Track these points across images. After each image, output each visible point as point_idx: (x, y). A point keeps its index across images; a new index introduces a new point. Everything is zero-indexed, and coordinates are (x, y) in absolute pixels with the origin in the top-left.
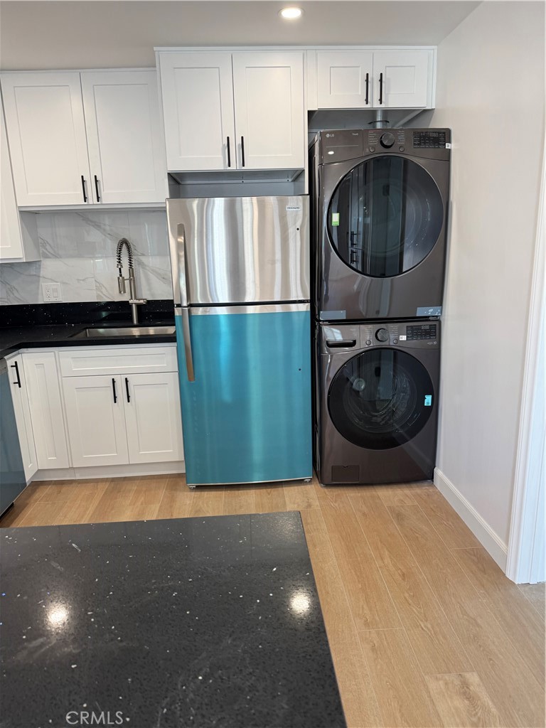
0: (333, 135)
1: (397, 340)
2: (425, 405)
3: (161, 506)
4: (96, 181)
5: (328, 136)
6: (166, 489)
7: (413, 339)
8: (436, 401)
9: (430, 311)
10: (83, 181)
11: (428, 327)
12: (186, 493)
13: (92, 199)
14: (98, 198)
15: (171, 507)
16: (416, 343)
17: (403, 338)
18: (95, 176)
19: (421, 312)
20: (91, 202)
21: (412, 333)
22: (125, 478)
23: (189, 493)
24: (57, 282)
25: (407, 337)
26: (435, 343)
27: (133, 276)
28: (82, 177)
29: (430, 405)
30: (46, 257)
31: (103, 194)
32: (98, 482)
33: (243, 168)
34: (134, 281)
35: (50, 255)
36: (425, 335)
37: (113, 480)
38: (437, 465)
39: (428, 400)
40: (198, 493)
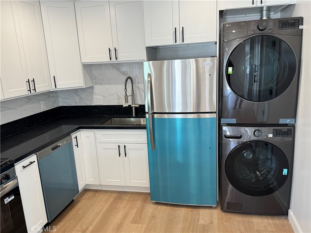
0: (230, 25)
1: (267, 136)
2: (283, 174)
3: (137, 211)
4: (115, 50)
5: (227, 25)
6: (142, 201)
7: (277, 137)
8: (290, 172)
9: (288, 121)
10: (110, 50)
11: (286, 130)
12: (150, 205)
13: (114, 59)
14: (116, 58)
15: (142, 212)
16: (278, 139)
17: (271, 136)
18: (115, 48)
19: (282, 121)
20: (113, 60)
21: (276, 133)
22: (124, 192)
23: (152, 205)
24: (100, 96)
25: (273, 135)
26: (291, 139)
27: (133, 94)
28: (109, 48)
29: (286, 174)
30: (96, 84)
31: (118, 56)
32: (112, 193)
33: (183, 43)
34: (134, 96)
35: (98, 83)
36: (284, 134)
37: (119, 192)
38: (290, 208)
39: (285, 172)
40: (156, 206)
